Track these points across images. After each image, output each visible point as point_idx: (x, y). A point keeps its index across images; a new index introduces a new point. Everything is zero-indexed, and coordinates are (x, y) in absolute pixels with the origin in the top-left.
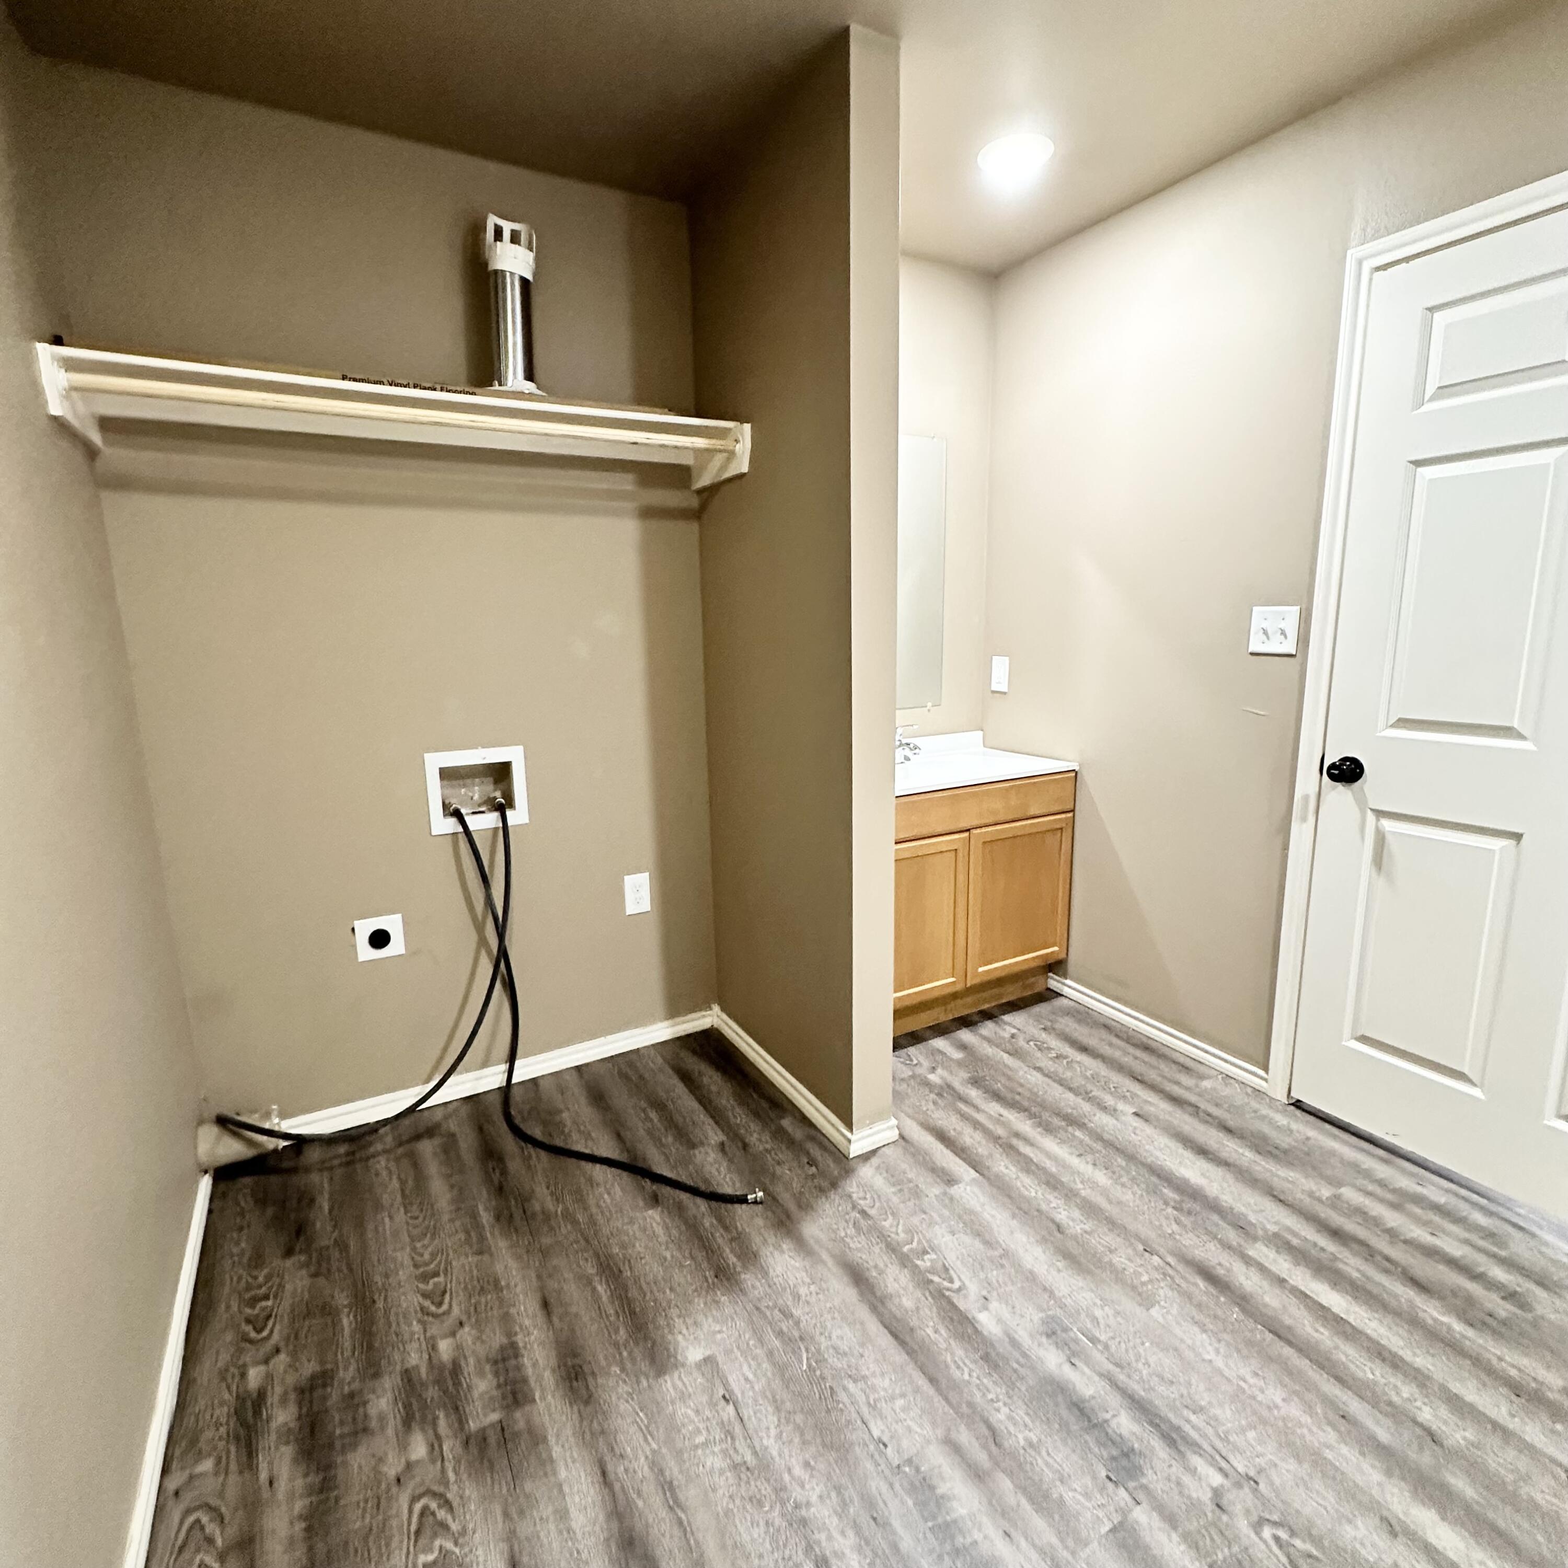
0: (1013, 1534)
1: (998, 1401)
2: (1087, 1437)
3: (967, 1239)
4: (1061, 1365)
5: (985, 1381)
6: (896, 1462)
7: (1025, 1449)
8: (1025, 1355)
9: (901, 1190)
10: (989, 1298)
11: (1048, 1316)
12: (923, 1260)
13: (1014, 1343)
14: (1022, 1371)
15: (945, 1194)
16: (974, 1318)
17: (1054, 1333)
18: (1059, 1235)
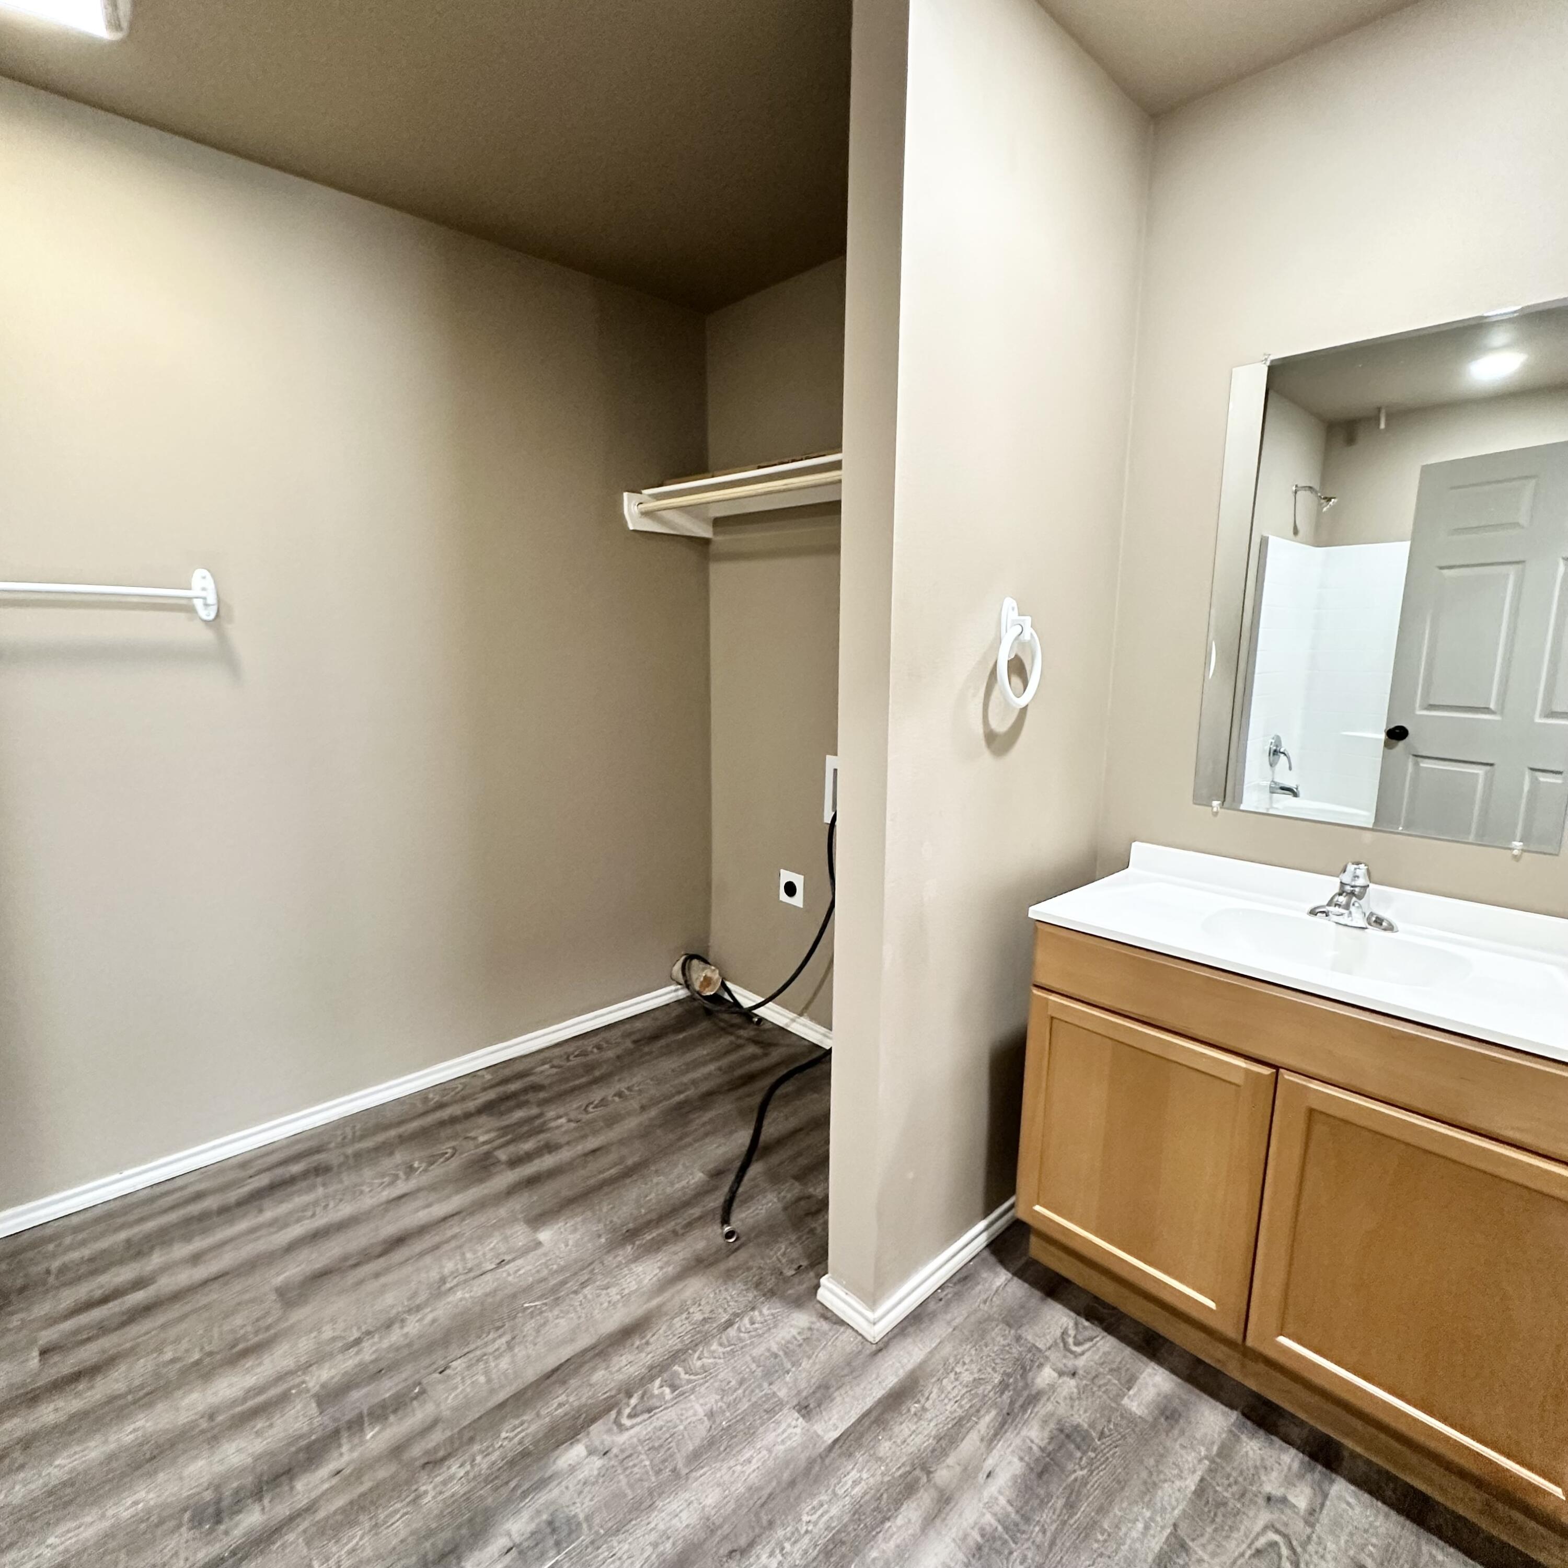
0: (337, 1478)
1: (472, 1466)
2: (414, 1559)
3: (702, 1431)
4: (510, 1535)
5: (497, 1453)
6: (424, 1381)
7: (416, 1490)
8: (525, 1494)
9: (776, 1356)
10: (606, 1457)
11: (579, 1524)
12: (661, 1387)
13: (542, 1484)
14: (505, 1491)
15: (781, 1404)
16: (578, 1441)
17: (554, 1531)
18: (723, 1551)
